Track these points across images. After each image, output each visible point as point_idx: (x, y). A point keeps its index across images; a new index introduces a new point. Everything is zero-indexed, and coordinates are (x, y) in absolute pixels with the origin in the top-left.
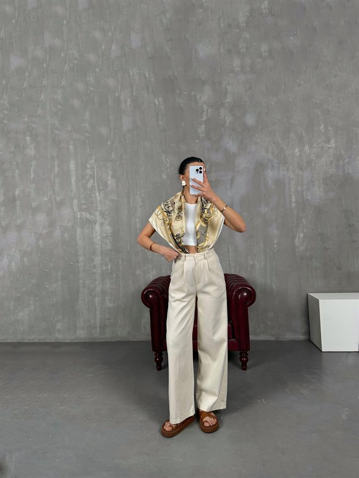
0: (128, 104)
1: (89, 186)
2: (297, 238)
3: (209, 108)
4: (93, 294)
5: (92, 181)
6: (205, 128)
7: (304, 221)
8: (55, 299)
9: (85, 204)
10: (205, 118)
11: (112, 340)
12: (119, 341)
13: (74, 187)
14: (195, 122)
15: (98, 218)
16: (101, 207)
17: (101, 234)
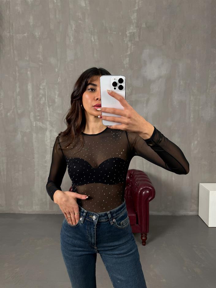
0: (71, 40)
1: (42, 102)
2: (193, 144)
3: (132, 45)
5: (44, 99)
6: (129, 60)
7: (198, 132)
8: (17, 184)
9: (39, 116)
10: (129, 53)
13: (31, 103)
14: (122, 56)
15: (49, 126)
16: (50, 118)
17: (50, 138)
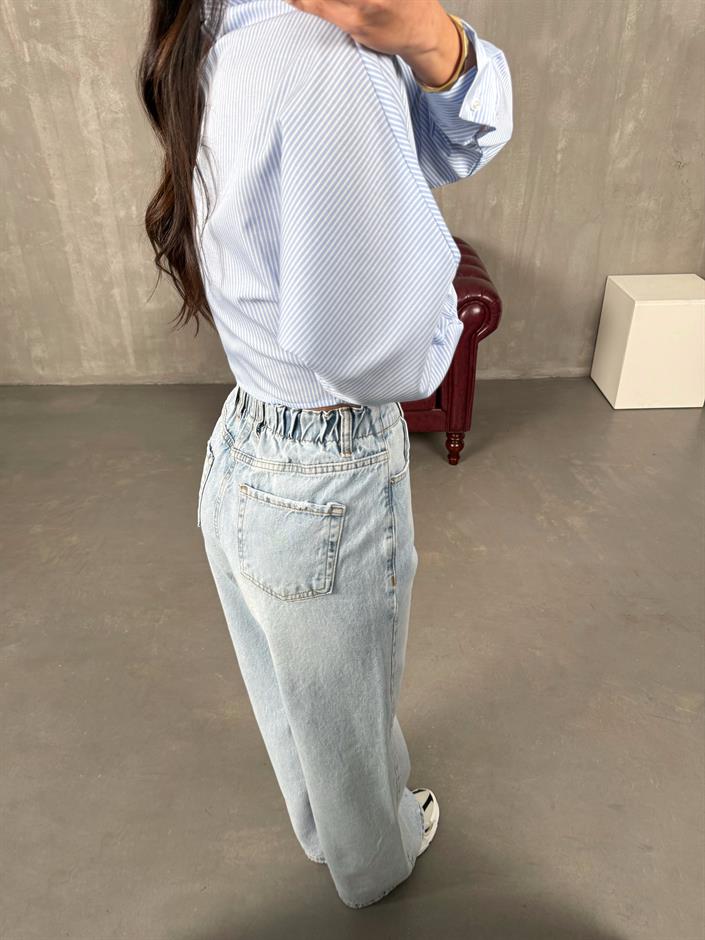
2: (617, 135)
4: (106, 279)
8: (13, 290)
9: (36, 15)
11: (166, 382)
12: (181, 385)
15: (83, 61)
